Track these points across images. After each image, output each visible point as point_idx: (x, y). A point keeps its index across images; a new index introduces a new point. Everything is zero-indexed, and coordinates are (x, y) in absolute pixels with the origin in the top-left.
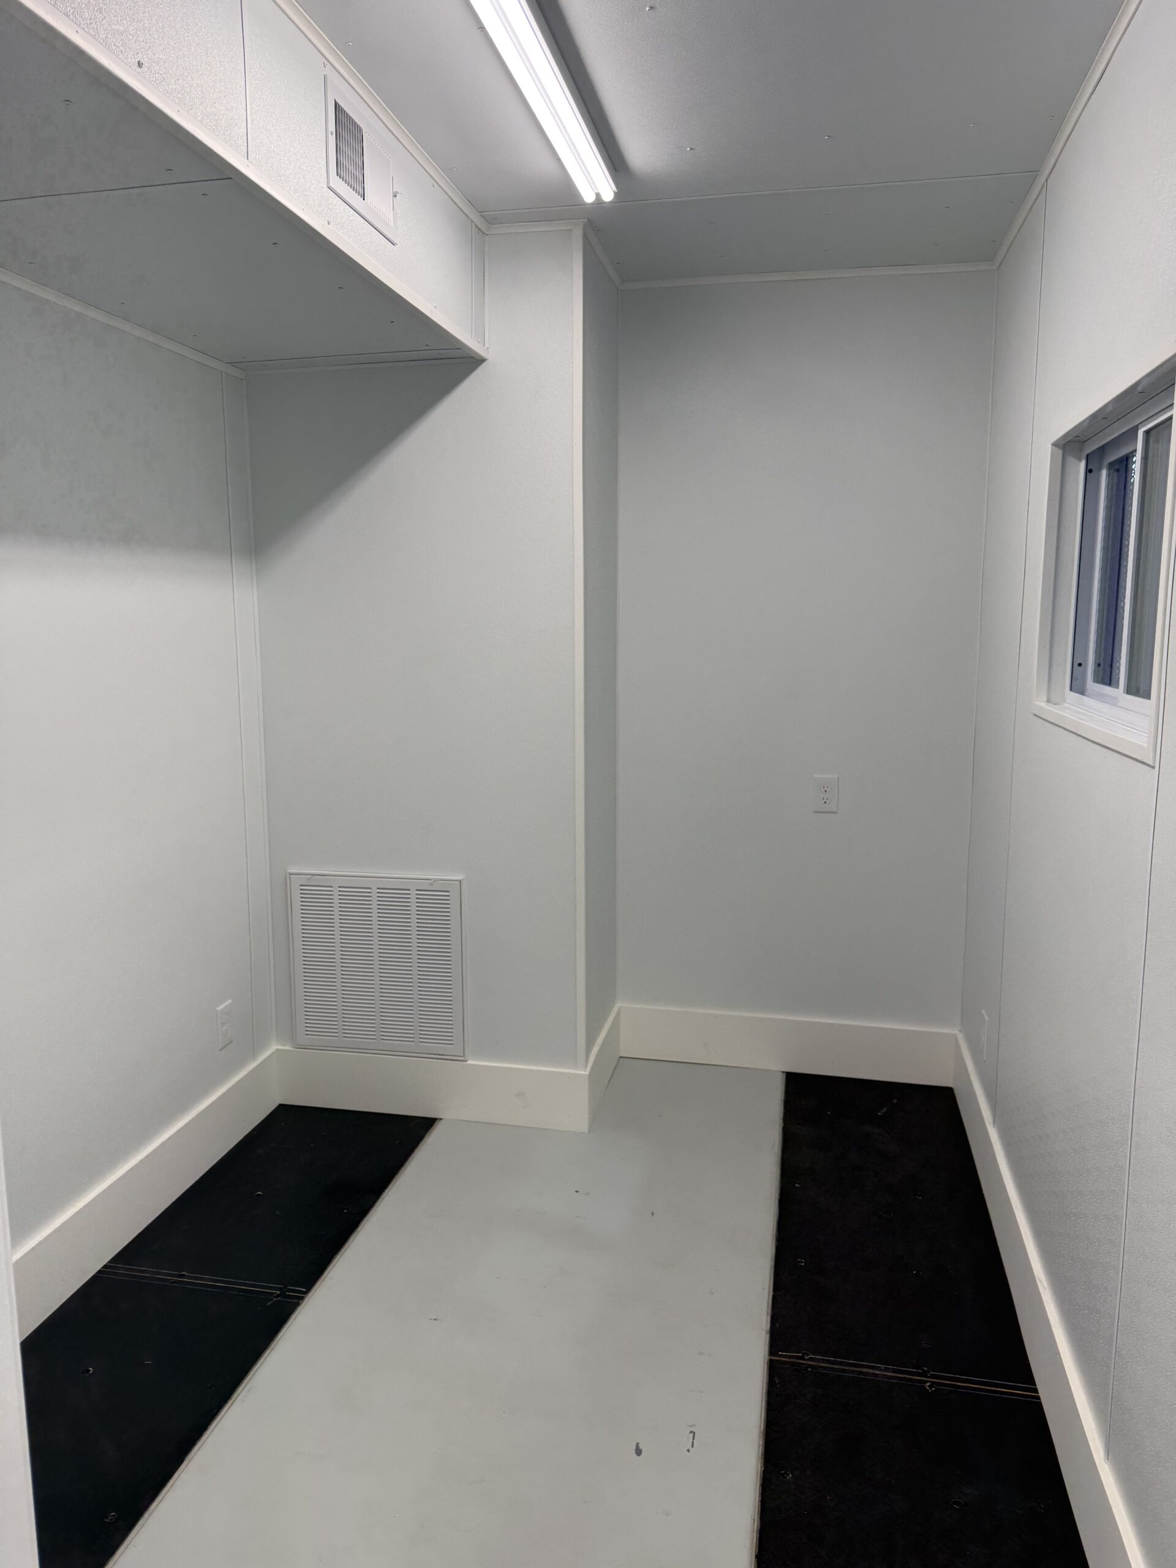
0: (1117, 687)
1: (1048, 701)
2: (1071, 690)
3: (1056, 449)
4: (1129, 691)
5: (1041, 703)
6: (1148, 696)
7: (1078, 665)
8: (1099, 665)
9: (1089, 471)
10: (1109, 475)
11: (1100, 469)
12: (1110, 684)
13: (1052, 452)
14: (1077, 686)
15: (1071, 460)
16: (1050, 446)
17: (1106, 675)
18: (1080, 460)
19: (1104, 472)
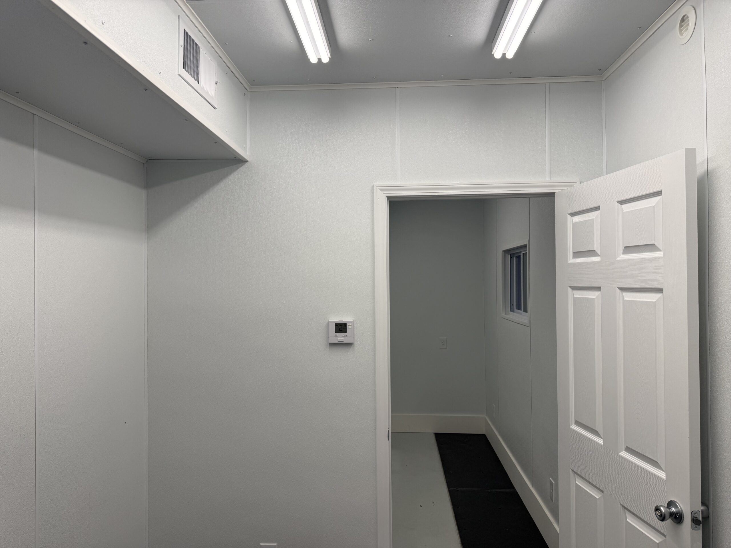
0: (521, 310)
1: (505, 314)
2: (511, 311)
3: (503, 252)
4: (524, 311)
5: (503, 315)
6: (527, 312)
7: (512, 305)
8: (517, 305)
9: (511, 257)
10: (516, 259)
11: (514, 257)
12: (520, 310)
13: (502, 253)
14: (512, 310)
15: (507, 255)
16: (501, 251)
17: (519, 308)
18: (509, 255)
19: (515, 258)
